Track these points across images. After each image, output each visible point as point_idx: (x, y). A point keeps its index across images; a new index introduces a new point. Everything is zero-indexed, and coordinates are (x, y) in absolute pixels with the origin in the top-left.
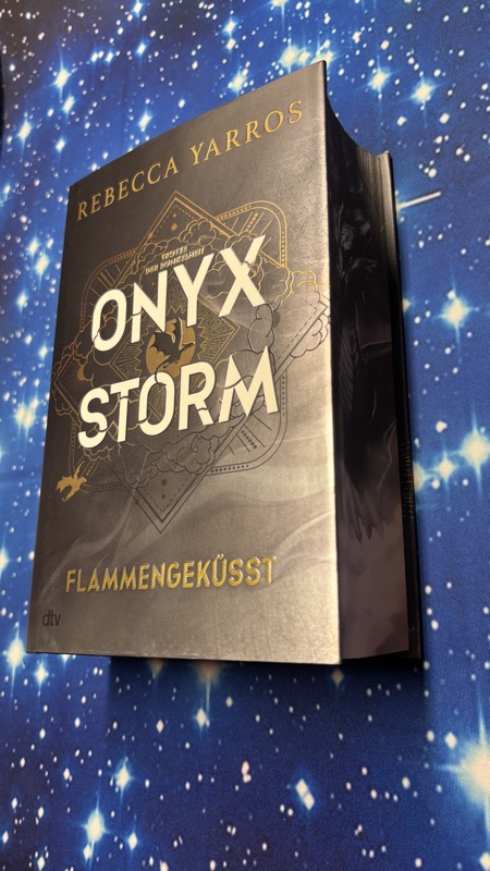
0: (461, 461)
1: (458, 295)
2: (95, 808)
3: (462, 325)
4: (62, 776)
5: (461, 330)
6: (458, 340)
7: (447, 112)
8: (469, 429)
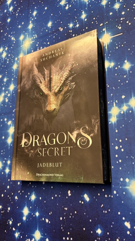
0: (129, 106)
1: (128, 61)
2: (25, 206)
3: (129, 69)
4: (15, 198)
5: (129, 71)
6: (128, 73)
7: (124, 11)
8: (131, 97)
